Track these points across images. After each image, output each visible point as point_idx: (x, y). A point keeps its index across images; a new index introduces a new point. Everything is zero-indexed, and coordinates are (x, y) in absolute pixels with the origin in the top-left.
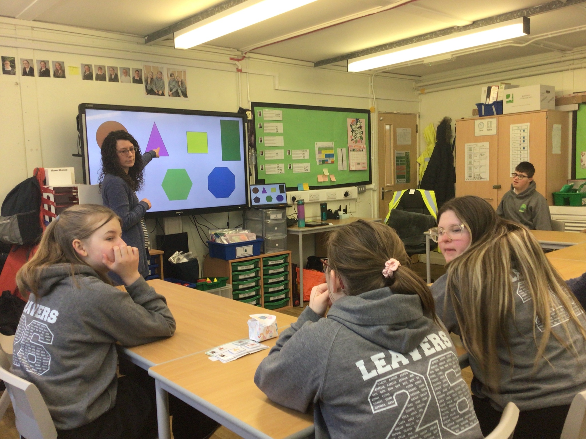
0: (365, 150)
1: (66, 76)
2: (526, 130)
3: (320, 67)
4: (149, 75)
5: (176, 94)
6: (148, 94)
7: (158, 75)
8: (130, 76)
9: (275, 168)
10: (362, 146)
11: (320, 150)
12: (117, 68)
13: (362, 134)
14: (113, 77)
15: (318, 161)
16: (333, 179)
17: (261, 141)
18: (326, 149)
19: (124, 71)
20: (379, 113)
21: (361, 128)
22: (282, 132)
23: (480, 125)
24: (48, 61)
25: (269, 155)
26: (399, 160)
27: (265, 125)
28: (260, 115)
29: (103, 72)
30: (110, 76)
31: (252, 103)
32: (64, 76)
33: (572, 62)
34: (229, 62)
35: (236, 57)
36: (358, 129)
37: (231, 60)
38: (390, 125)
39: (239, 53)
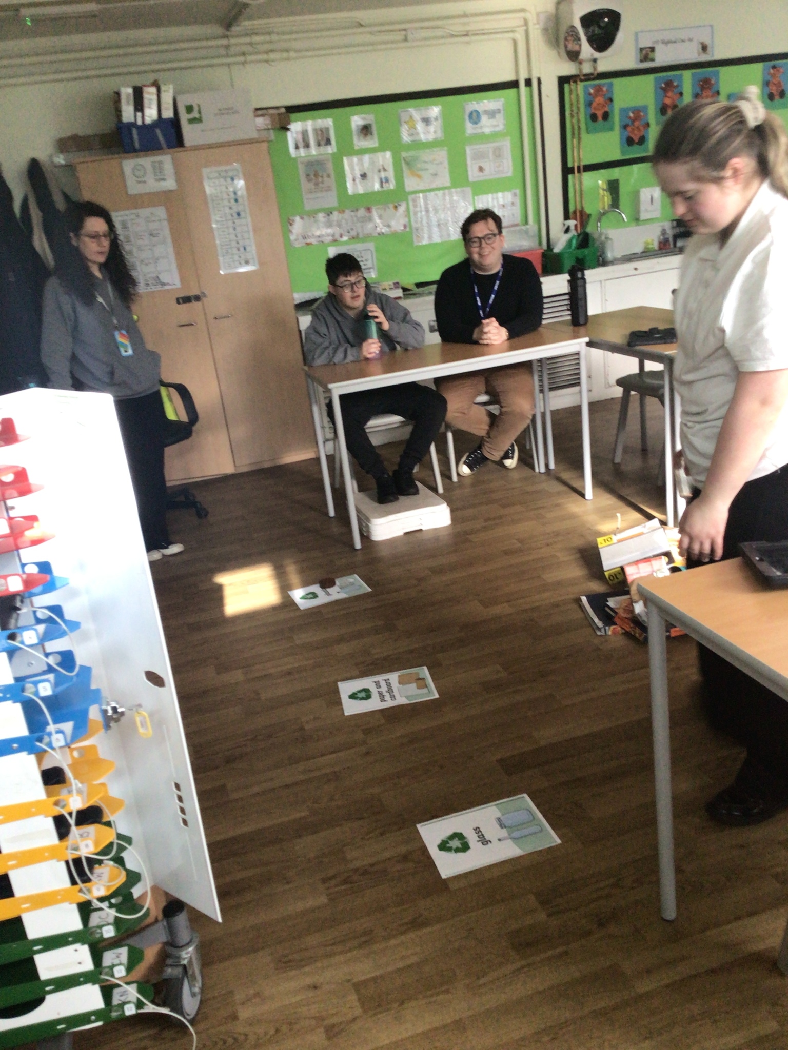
2: (236, 179)
23: (135, 171)
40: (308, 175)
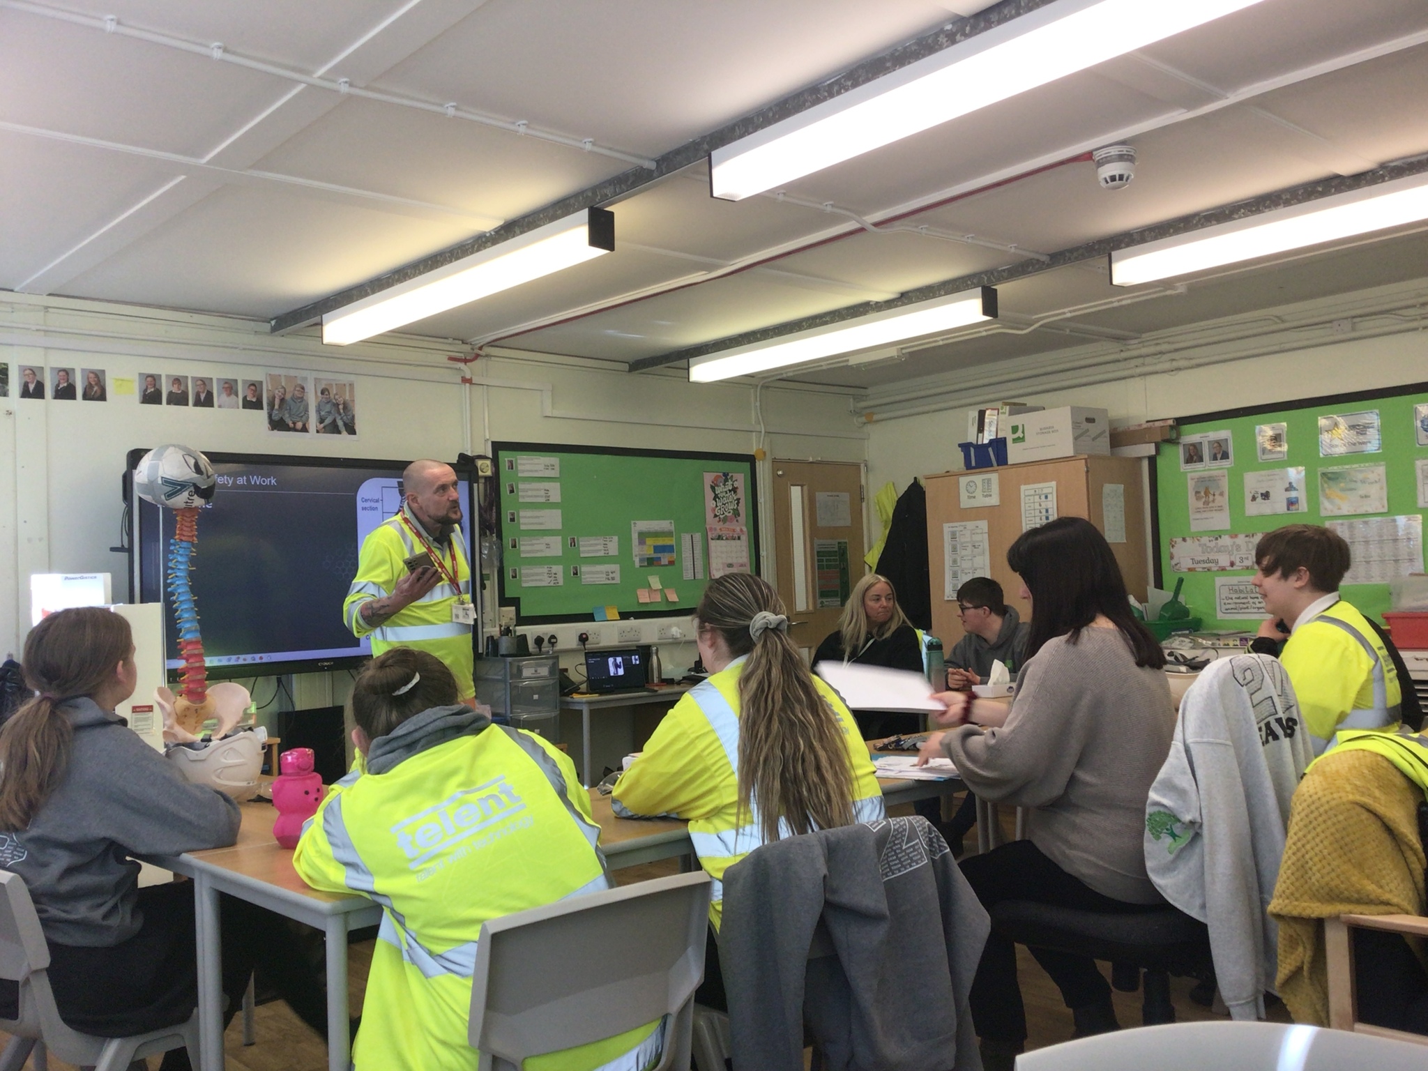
0: (744, 538)
1: (108, 396)
2: (1049, 496)
3: (640, 371)
4: (277, 392)
5: (334, 429)
6: (272, 430)
7: (296, 392)
8: (237, 396)
9: (542, 574)
10: (738, 529)
11: (643, 537)
12: (211, 379)
13: (738, 504)
14: (202, 398)
15: (637, 560)
16: (673, 597)
17: (512, 520)
18: (656, 534)
19: (226, 385)
20: (774, 461)
21: (735, 492)
22: (559, 500)
23: (969, 487)
24: (73, 370)
25: (528, 548)
26: (824, 558)
27: (521, 486)
28: (511, 467)
29: (182, 388)
30: (198, 395)
31: (493, 442)
32: (102, 397)
33: (1140, 361)
34: (449, 366)
35: (462, 356)
36: (729, 494)
37: (451, 362)
38: (802, 486)
39: (467, 348)
40: (1197, 493)
